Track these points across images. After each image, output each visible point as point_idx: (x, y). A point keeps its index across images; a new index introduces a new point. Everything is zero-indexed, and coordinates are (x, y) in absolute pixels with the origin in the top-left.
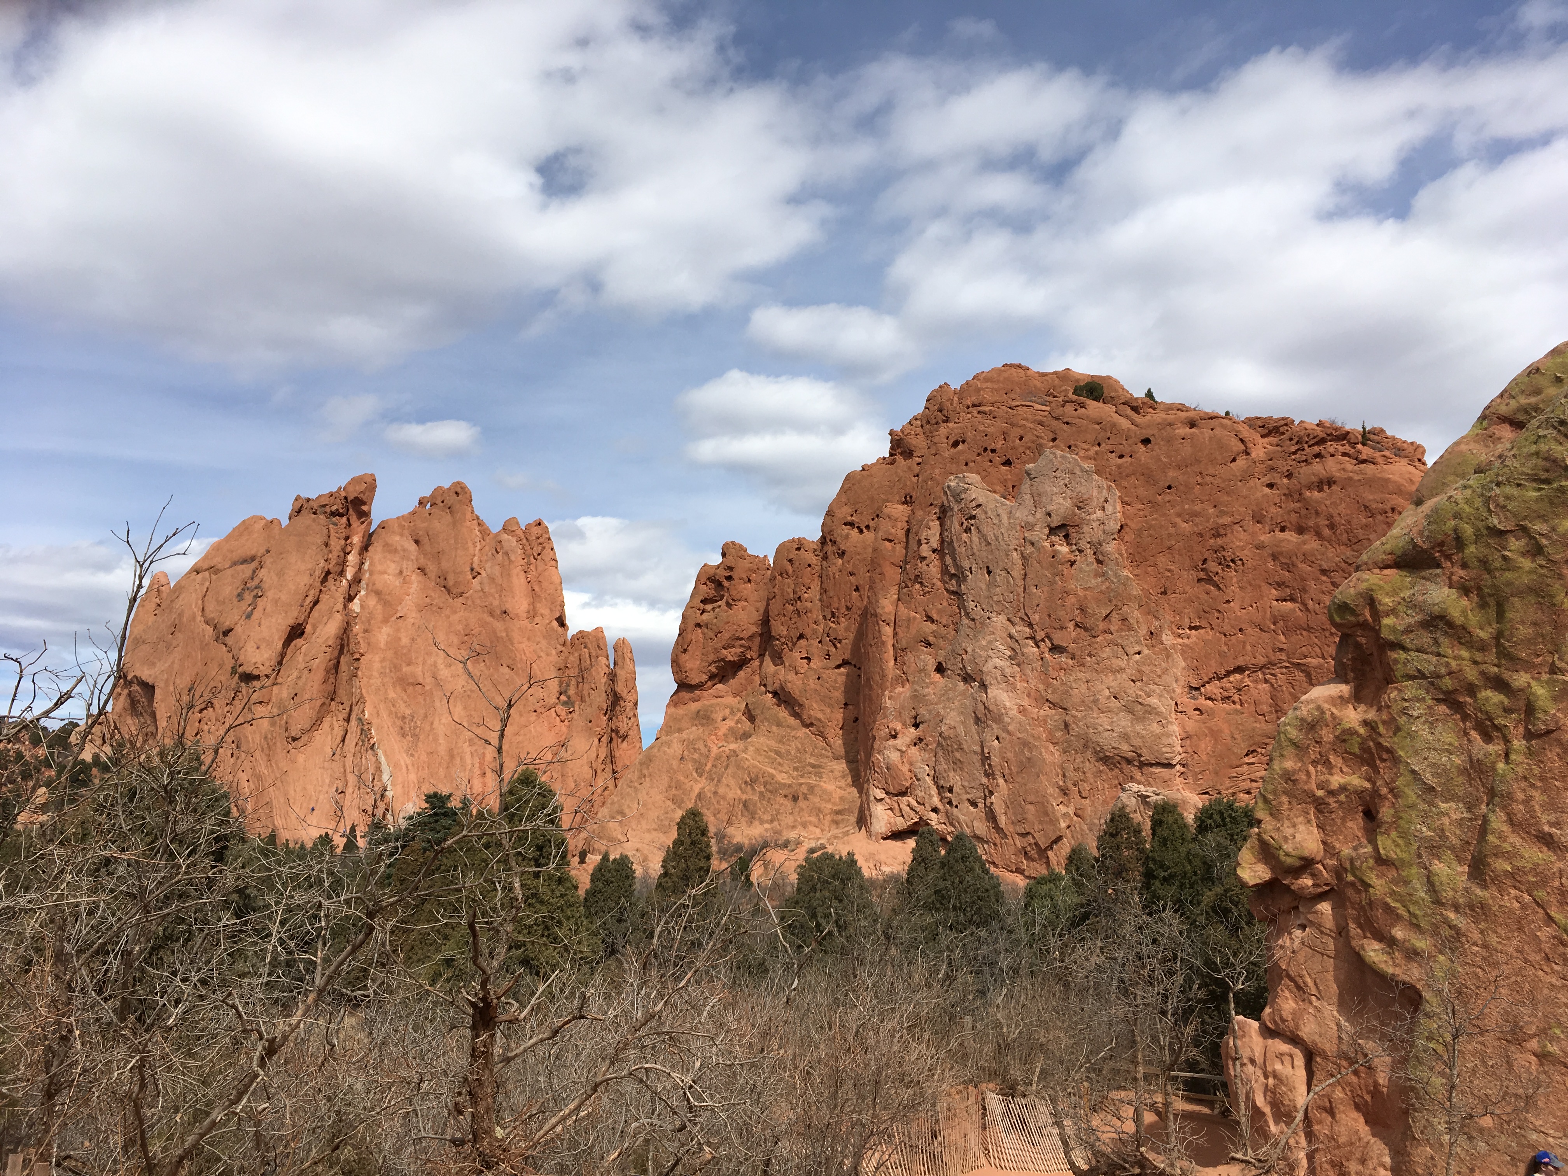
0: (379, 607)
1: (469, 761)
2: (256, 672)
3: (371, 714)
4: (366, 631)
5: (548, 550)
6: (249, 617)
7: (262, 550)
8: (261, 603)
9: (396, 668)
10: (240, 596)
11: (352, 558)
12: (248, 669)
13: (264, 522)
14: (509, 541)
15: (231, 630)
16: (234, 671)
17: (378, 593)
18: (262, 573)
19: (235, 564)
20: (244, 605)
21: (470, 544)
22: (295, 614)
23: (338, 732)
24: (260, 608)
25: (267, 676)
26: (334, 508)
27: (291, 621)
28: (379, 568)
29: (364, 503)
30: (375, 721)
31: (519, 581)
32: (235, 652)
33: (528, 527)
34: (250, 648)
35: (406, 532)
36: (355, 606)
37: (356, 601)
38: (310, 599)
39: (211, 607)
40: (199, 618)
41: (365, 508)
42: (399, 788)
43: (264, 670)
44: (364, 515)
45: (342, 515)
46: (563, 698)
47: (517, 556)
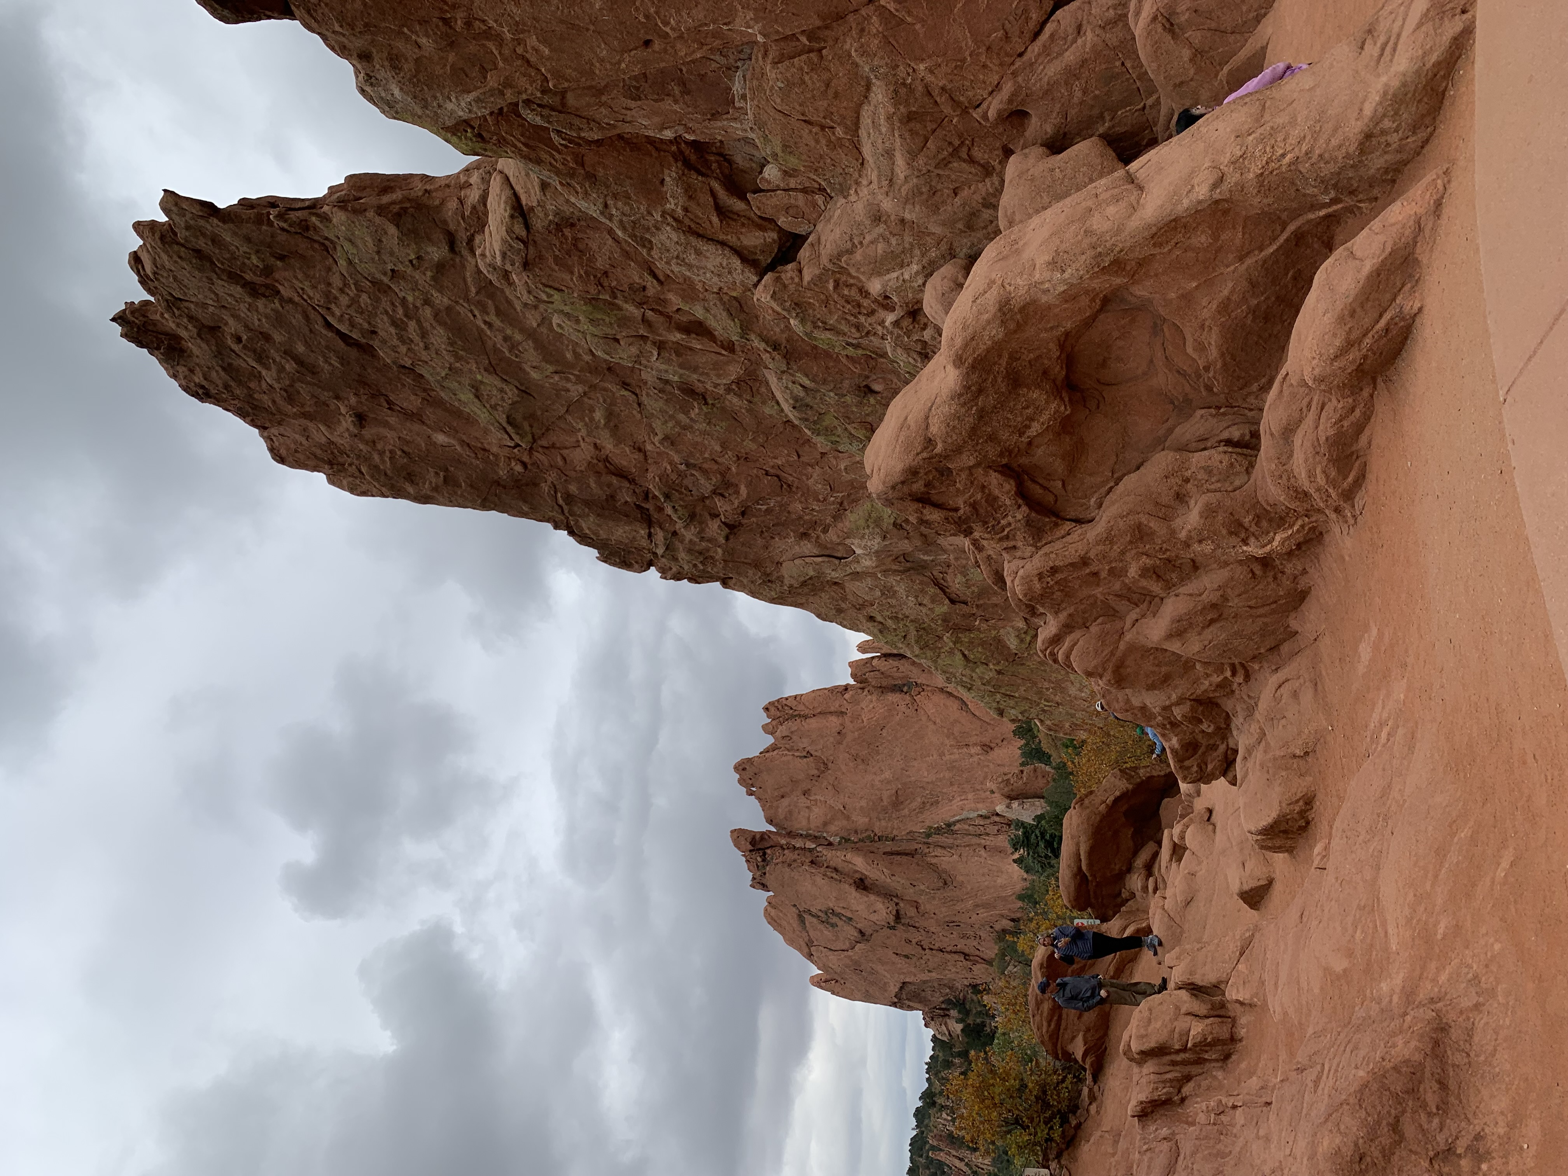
0: (836, 823)
1: (957, 756)
2: (894, 912)
3: (922, 827)
4: (856, 832)
5: (788, 703)
6: (850, 919)
7: (794, 909)
8: (839, 910)
9: (885, 810)
10: (834, 925)
11: (799, 843)
12: (891, 919)
13: (769, 909)
14: (782, 730)
15: (861, 932)
16: (893, 928)
17: (825, 824)
18: (813, 910)
19: (805, 928)
20: (840, 923)
21: (784, 758)
22: (847, 886)
23: (939, 852)
24: (843, 912)
25: (897, 904)
26: (759, 859)
27: (853, 890)
28: (804, 823)
29: (754, 838)
30: (927, 824)
31: (813, 723)
32: (877, 928)
33: (768, 717)
34: (874, 917)
35: (775, 804)
36: (836, 840)
37: (832, 839)
38: (834, 875)
39: (840, 945)
40: (850, 953)
41: (758, 836)
42: (980, 806)
43: (892, 908)
44: (764, 836)
45: (764, 854)
46: (905, 689)
47: (793, 725)
